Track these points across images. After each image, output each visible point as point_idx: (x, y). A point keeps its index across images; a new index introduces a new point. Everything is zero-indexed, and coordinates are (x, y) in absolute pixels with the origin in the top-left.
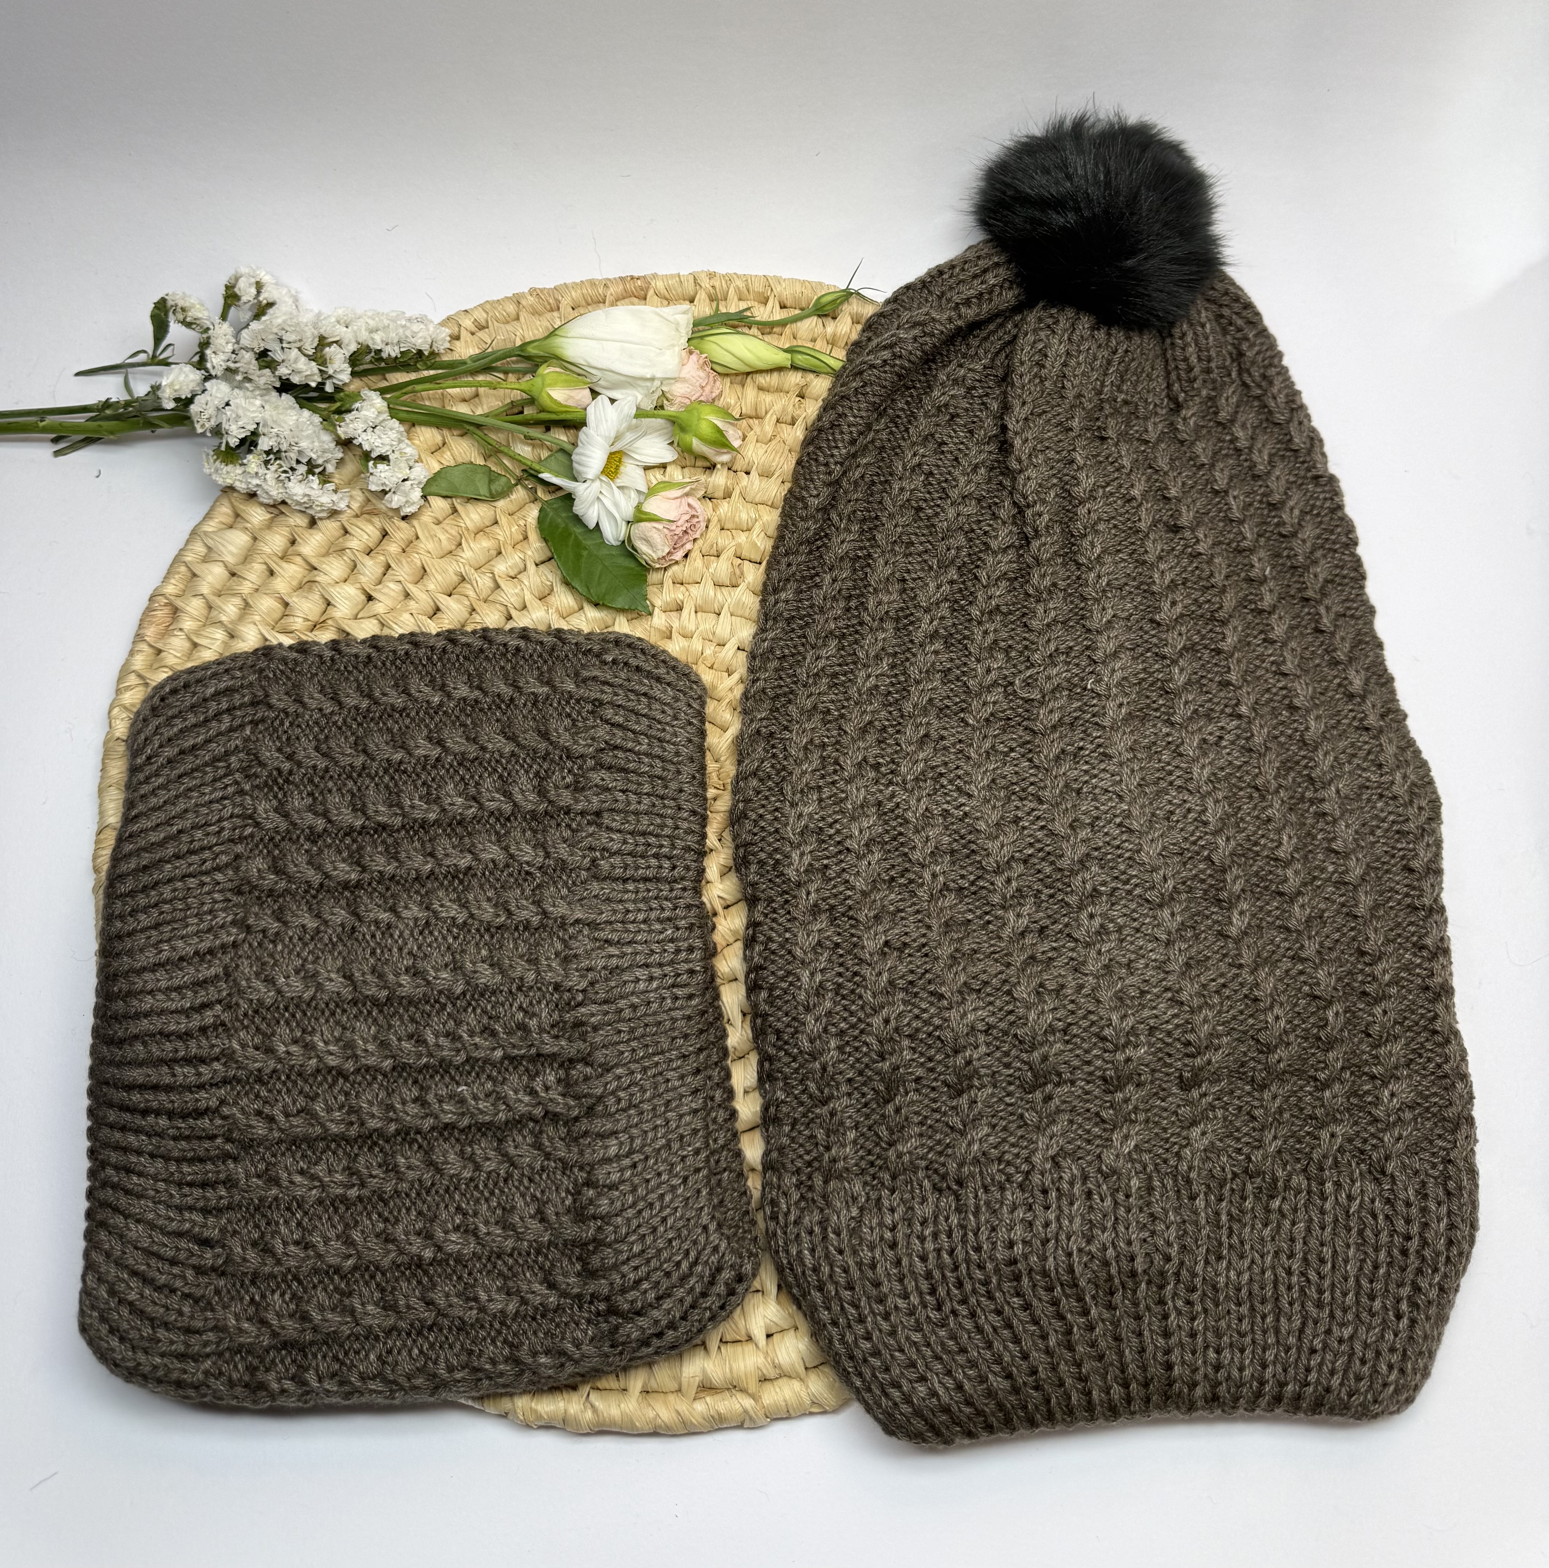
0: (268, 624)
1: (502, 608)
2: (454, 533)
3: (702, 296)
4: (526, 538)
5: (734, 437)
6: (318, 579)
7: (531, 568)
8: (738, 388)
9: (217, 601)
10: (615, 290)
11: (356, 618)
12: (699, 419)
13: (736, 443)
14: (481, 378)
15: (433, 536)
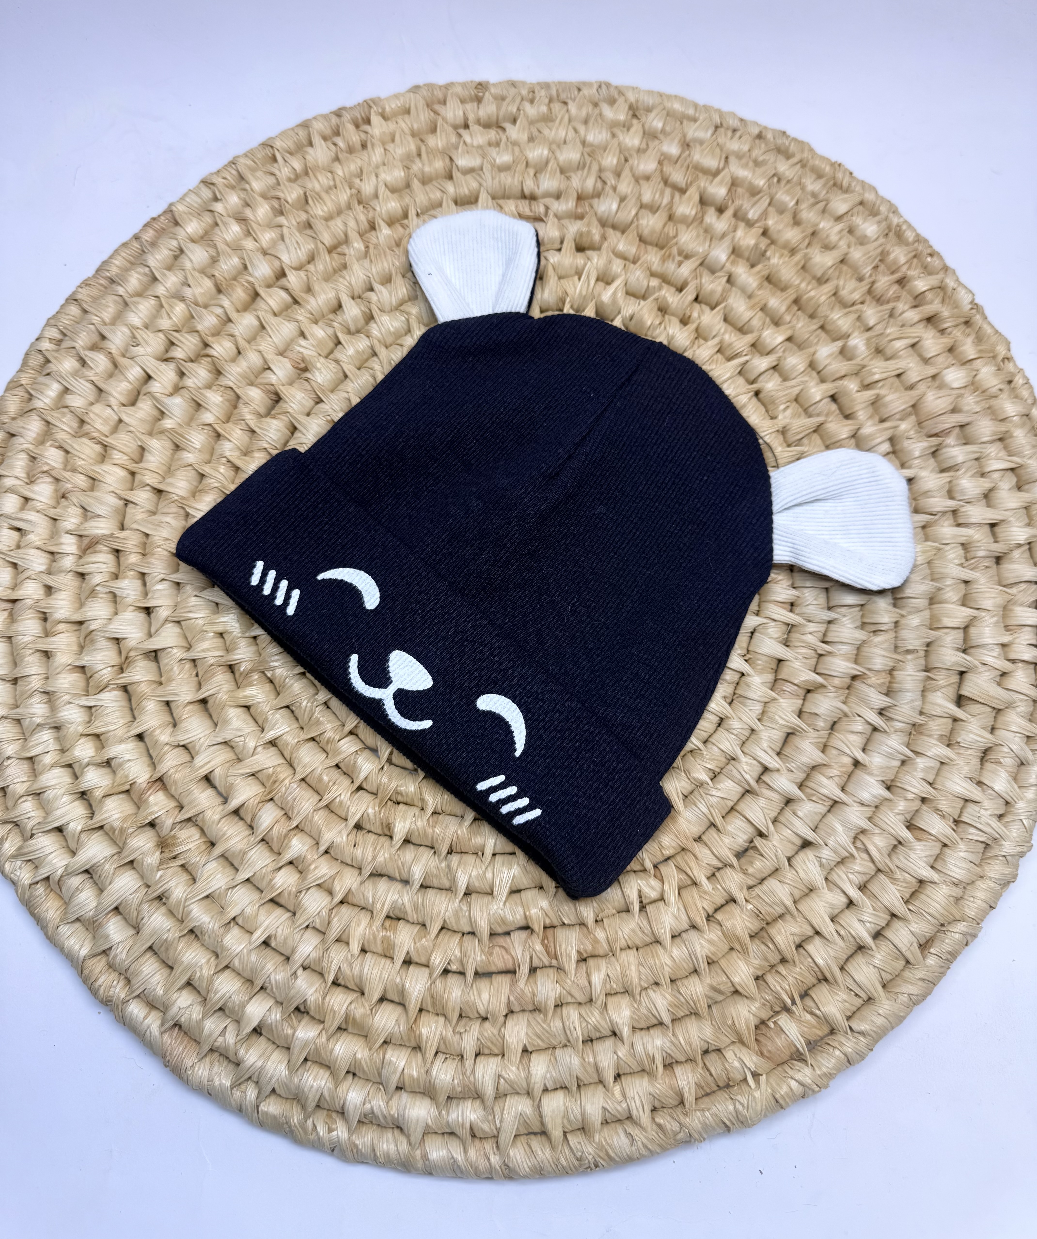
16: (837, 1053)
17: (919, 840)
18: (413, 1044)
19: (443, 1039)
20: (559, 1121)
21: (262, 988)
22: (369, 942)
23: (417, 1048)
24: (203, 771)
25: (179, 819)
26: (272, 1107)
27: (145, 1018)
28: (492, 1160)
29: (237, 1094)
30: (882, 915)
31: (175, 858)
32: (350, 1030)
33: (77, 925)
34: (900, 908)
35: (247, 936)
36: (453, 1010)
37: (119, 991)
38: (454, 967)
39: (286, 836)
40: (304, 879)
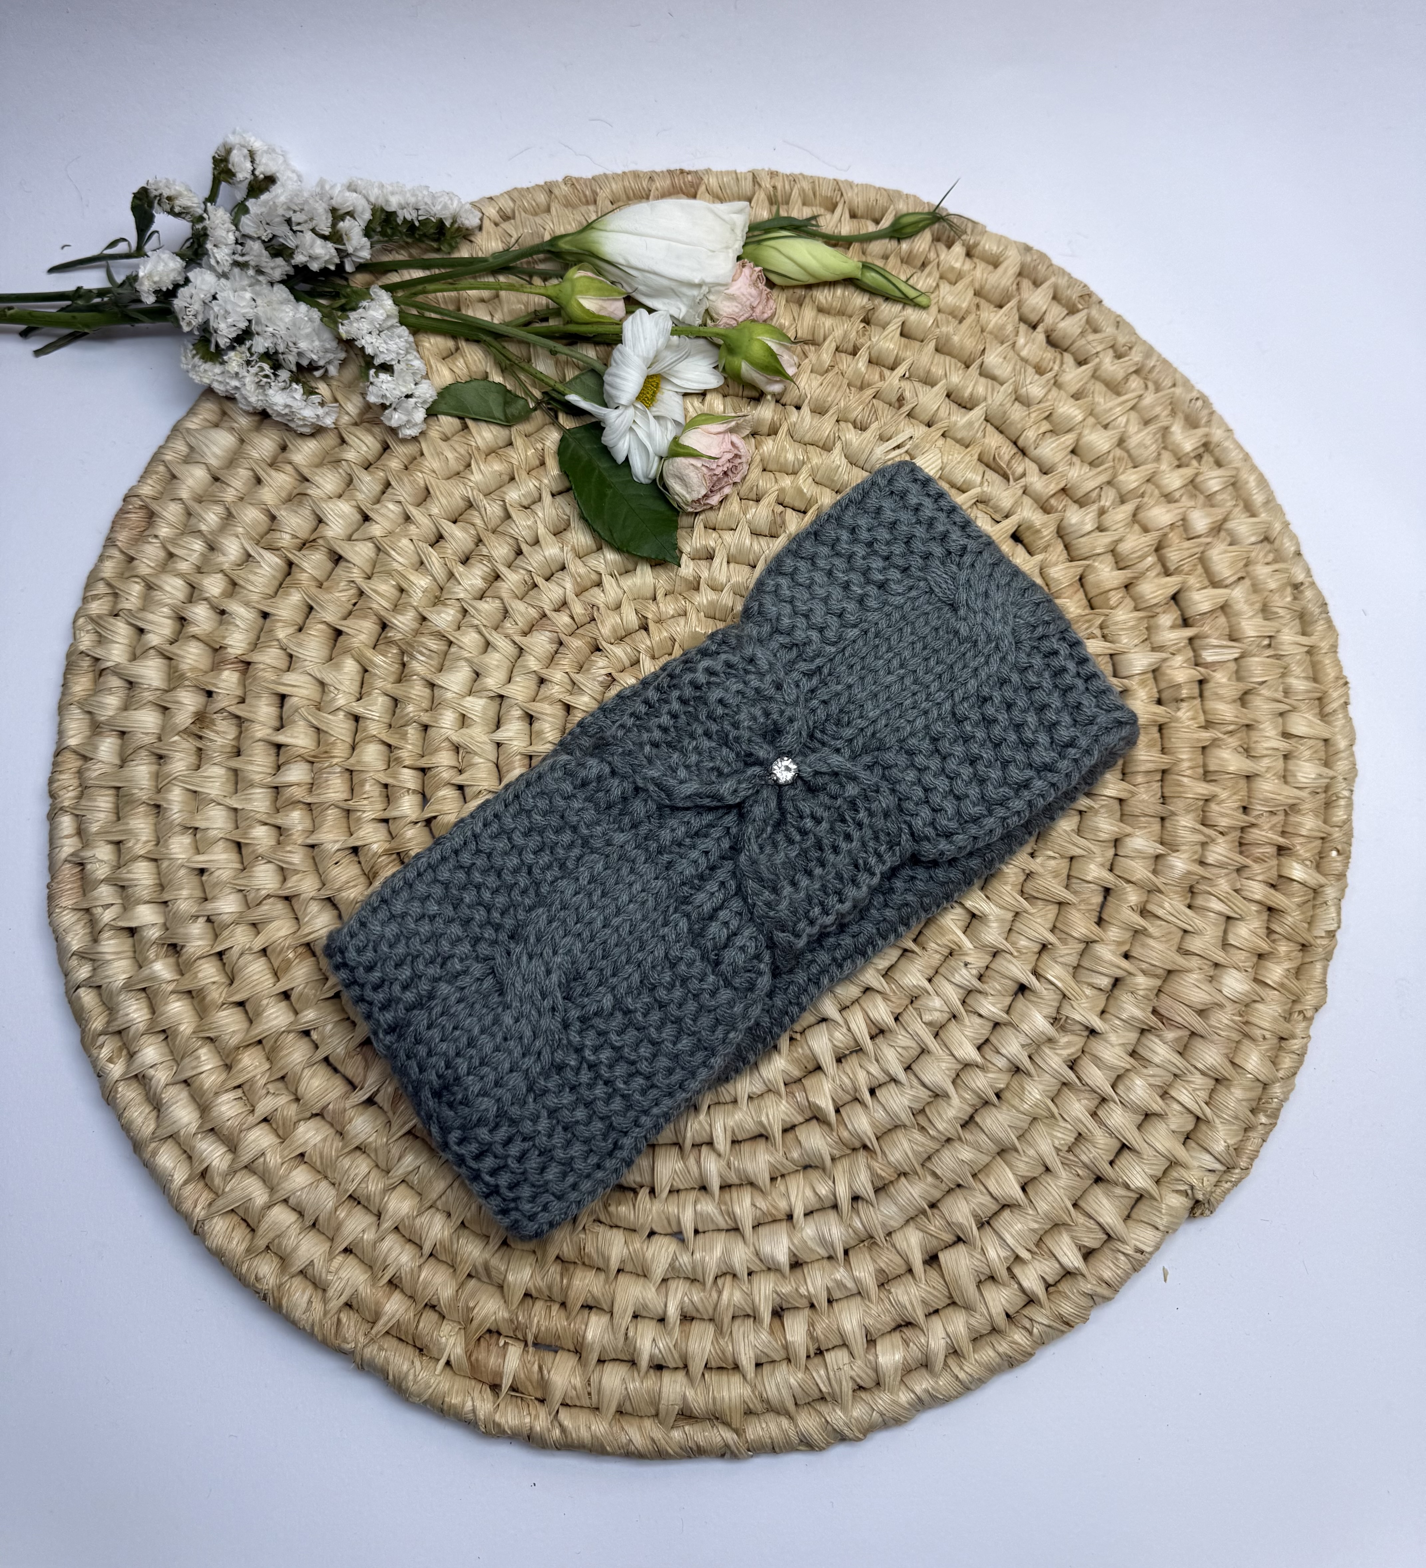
0: (252, 538)
1: (511, 541)
2: (462, 451)
3: (761, 196)
4: (543, 464)
5: (788, 362)
6: (310, 492)
7: (547, 498)
8: (795, 308)
9: (196, 507)
10: (661, 184)
11: (349, 538)
12: (751, 339)
13: (791, 371)
14: (502, 279)
15: (439, 454)
16: (527, 1420)
17: (772, 1332)
18: (228, 1062)
19: (251, 1081)
20: (271, 1235)
21: (165, 903)
22: (274, 950)
23: (228, 1067)
24: (283, 690)
25: (232, 709)
26: (87, 997)
27: (67, 837)
28: (198, 1209)
29: (74, 962)
30: (676, 1356)
31: (201, 737)
32: (196, 1002)
33: (87, 716)
34: (696, 1367)
35: (192, 851)
36: (281, 1069)
37: (68, 797)
38: (314, 1035)
39: (295, 803)
40: (274, 852)
